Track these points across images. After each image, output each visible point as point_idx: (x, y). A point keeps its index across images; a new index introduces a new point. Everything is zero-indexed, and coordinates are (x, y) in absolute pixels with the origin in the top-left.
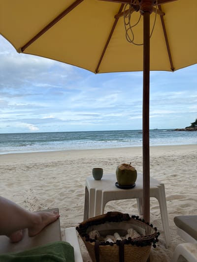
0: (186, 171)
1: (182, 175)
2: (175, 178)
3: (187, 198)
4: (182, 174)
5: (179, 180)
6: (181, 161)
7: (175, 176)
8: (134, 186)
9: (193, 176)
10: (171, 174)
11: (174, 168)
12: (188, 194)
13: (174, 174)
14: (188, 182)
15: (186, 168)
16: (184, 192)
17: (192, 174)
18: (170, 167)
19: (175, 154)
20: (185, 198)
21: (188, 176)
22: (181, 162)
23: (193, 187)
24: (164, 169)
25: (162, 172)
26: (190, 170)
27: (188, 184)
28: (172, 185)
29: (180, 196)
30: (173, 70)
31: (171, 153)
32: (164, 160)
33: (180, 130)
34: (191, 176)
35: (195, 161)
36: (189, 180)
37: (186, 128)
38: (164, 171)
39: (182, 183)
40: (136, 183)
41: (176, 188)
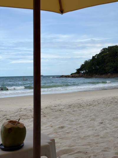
0: (73, 121)
1: (70, 126)
2: (63, 130)
3: (76, 151)
4: (69, 124)
5: (67, 131)
6: (68, 110)
7: (62, 127)
8: (23, 146)
9: (80, 127)
10: (58, 126)
11: (61, 119)
12: (76, 147)
13: (62, 125)
14: (76, 133)
15: (73, 118)
16: (72, 144)
17: (79, 124)
18: (56, 118)
19: (61, 103)
20: (74, 151)
21: (75, 127)
22: (68, 112)
23: (80, 138)
24: (51, 121)
25: (49, 124)
26: (77, 120)
27: (76, 135)
28: (60, 139)
29: (68, 150)
30: (62, 12)
31: (58, 102)
32: (50, 111)
33: (66, 77)
34: (78, 126)
35: (81, 110)
36: (77, 131)
37: (72, 74)
38: (51, 123)
39: (70, 135)
40: (24, 142)
41: (64, 141)
